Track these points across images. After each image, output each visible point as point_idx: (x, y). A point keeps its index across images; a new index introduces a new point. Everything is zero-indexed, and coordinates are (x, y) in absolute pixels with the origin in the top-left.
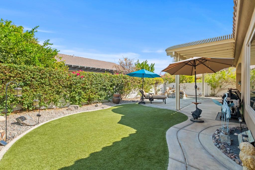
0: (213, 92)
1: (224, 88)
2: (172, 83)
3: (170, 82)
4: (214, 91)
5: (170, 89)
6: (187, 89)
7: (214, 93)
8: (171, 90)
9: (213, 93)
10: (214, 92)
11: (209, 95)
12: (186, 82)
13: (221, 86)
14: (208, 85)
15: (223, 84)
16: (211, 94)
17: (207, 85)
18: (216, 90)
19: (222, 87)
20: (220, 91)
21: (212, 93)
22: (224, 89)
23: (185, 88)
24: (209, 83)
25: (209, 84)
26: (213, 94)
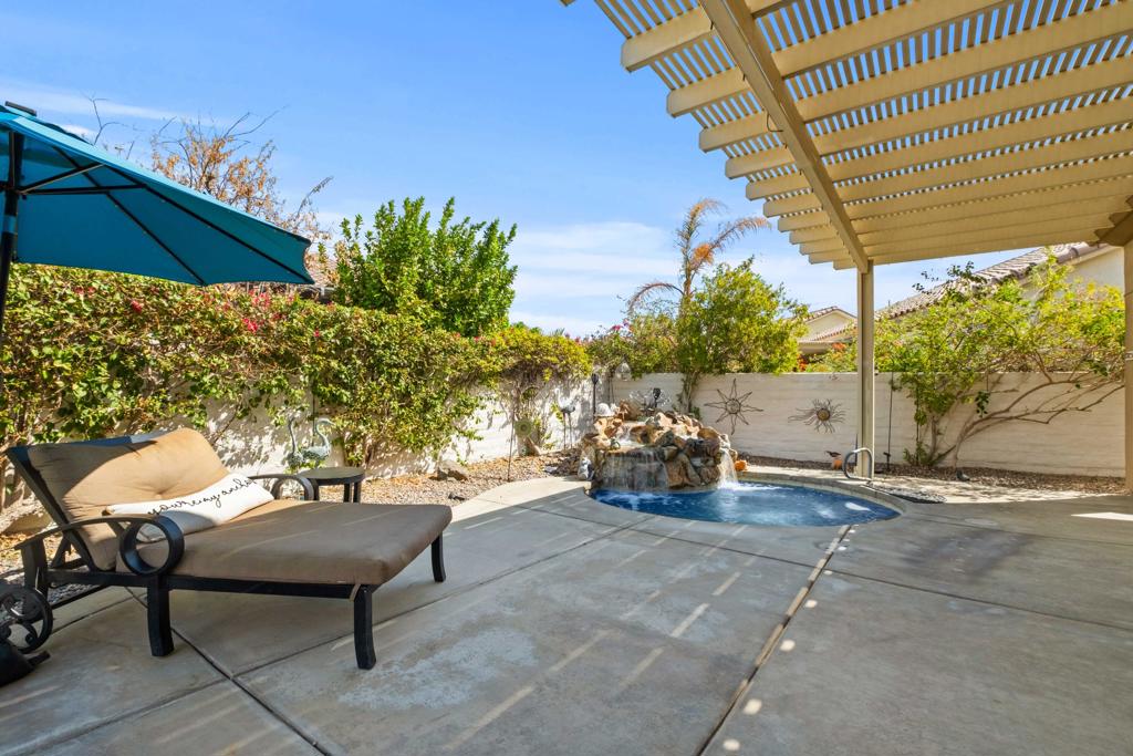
0: (928, 441)
1: (1007, 410)
2: (653, 375)
3: (638, 371)
4: (936, 433)
5: (628, 418)
6: (748, 415)
7: (935, 449)
8: (632, 425)
9: (930, 443)
10: (935, 440)
11: (898, 457)
12: (747, 370)
13: (983, 398)
14: (894, 388)
15: (998, 382)
16: (913, 452)
17: (889, 387)
18: (951, 427)
19: (991, 408)
20: (978, 431)
21: (919, 444)
22: (1008, 415)
23: (734, 408)
24: (898, 375)
25: (897, 384)
26: (928, 451)
